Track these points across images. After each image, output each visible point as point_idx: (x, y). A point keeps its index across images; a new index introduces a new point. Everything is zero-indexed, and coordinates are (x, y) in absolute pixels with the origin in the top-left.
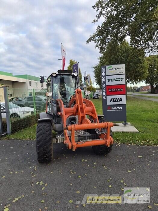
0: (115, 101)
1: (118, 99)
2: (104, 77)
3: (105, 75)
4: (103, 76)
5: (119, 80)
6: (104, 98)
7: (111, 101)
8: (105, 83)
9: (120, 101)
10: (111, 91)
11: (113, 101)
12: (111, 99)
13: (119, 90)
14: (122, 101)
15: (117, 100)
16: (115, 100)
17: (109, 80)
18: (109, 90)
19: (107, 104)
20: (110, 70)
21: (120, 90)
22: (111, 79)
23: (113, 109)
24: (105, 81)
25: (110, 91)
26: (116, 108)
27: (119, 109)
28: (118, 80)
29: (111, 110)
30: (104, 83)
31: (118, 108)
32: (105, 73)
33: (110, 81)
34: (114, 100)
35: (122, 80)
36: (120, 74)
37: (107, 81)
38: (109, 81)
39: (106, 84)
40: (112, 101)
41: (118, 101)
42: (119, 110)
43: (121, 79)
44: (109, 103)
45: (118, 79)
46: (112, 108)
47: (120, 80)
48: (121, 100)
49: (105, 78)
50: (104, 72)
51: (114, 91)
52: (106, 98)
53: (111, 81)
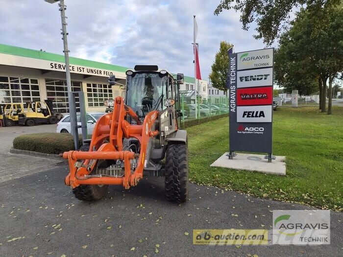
0: (251, 115)
1: (257, 112)
2: (233, 73)
3: (236, 70)
4: (233, 71)
5: (260, 77)
6: (233, 110)
7: (243, 117)
8: (235, 84)
9: (260, 117)
10: (246, 99)
11: (248, 117)
12: (245, 112)
13: (259, 96)
14: (264, 116)
15: (254, 115)
16: (251, 113)
17: (241, 79)
18: (242, 97)
19: (238, 121)
20: (244, 59)
21: (262, 96)
22: (246, 77)
23: (247, 131)
24: (236, 80)
25: (243, 99)
26: (254, 129)
27: (259, 131)
28: (258, 79)
29: (244, 133)
30: (233, 84)
31: (256, 129)
32: (236, 66)
33: (244, 81)
34: (249, 114)
35: (265, 79)
36: (262, 66)
37: (238, 80)
38: (241, 81)
39: (236, 87)
40: (246, 116)
41: (256, 116)
42: (258, 133)
43: (264, 77)
44: (240, 119)
45: (258, 76)
46: (247, 129)
47: (261, 79)
48: (262, 114)
49: (236, 76)
50: (235, 64)
51: (250, 98)
52: (236, 110)
53: (246, 80)
